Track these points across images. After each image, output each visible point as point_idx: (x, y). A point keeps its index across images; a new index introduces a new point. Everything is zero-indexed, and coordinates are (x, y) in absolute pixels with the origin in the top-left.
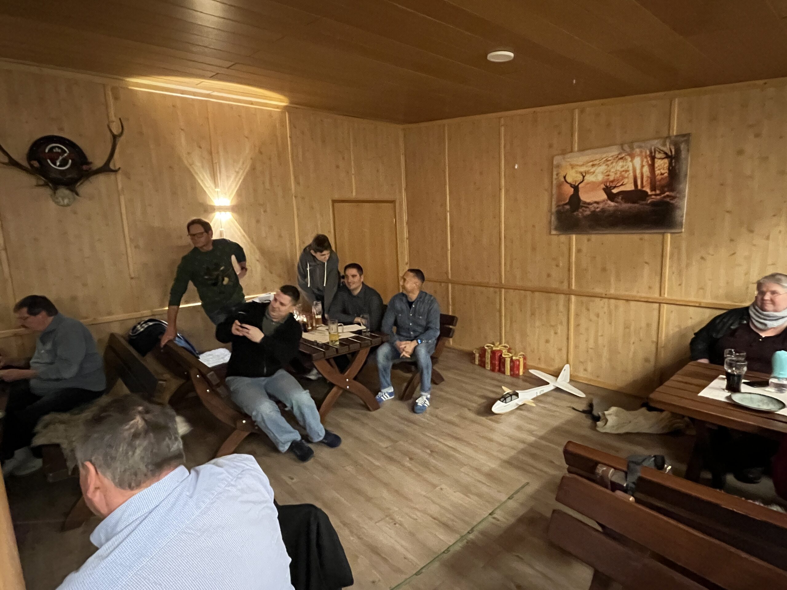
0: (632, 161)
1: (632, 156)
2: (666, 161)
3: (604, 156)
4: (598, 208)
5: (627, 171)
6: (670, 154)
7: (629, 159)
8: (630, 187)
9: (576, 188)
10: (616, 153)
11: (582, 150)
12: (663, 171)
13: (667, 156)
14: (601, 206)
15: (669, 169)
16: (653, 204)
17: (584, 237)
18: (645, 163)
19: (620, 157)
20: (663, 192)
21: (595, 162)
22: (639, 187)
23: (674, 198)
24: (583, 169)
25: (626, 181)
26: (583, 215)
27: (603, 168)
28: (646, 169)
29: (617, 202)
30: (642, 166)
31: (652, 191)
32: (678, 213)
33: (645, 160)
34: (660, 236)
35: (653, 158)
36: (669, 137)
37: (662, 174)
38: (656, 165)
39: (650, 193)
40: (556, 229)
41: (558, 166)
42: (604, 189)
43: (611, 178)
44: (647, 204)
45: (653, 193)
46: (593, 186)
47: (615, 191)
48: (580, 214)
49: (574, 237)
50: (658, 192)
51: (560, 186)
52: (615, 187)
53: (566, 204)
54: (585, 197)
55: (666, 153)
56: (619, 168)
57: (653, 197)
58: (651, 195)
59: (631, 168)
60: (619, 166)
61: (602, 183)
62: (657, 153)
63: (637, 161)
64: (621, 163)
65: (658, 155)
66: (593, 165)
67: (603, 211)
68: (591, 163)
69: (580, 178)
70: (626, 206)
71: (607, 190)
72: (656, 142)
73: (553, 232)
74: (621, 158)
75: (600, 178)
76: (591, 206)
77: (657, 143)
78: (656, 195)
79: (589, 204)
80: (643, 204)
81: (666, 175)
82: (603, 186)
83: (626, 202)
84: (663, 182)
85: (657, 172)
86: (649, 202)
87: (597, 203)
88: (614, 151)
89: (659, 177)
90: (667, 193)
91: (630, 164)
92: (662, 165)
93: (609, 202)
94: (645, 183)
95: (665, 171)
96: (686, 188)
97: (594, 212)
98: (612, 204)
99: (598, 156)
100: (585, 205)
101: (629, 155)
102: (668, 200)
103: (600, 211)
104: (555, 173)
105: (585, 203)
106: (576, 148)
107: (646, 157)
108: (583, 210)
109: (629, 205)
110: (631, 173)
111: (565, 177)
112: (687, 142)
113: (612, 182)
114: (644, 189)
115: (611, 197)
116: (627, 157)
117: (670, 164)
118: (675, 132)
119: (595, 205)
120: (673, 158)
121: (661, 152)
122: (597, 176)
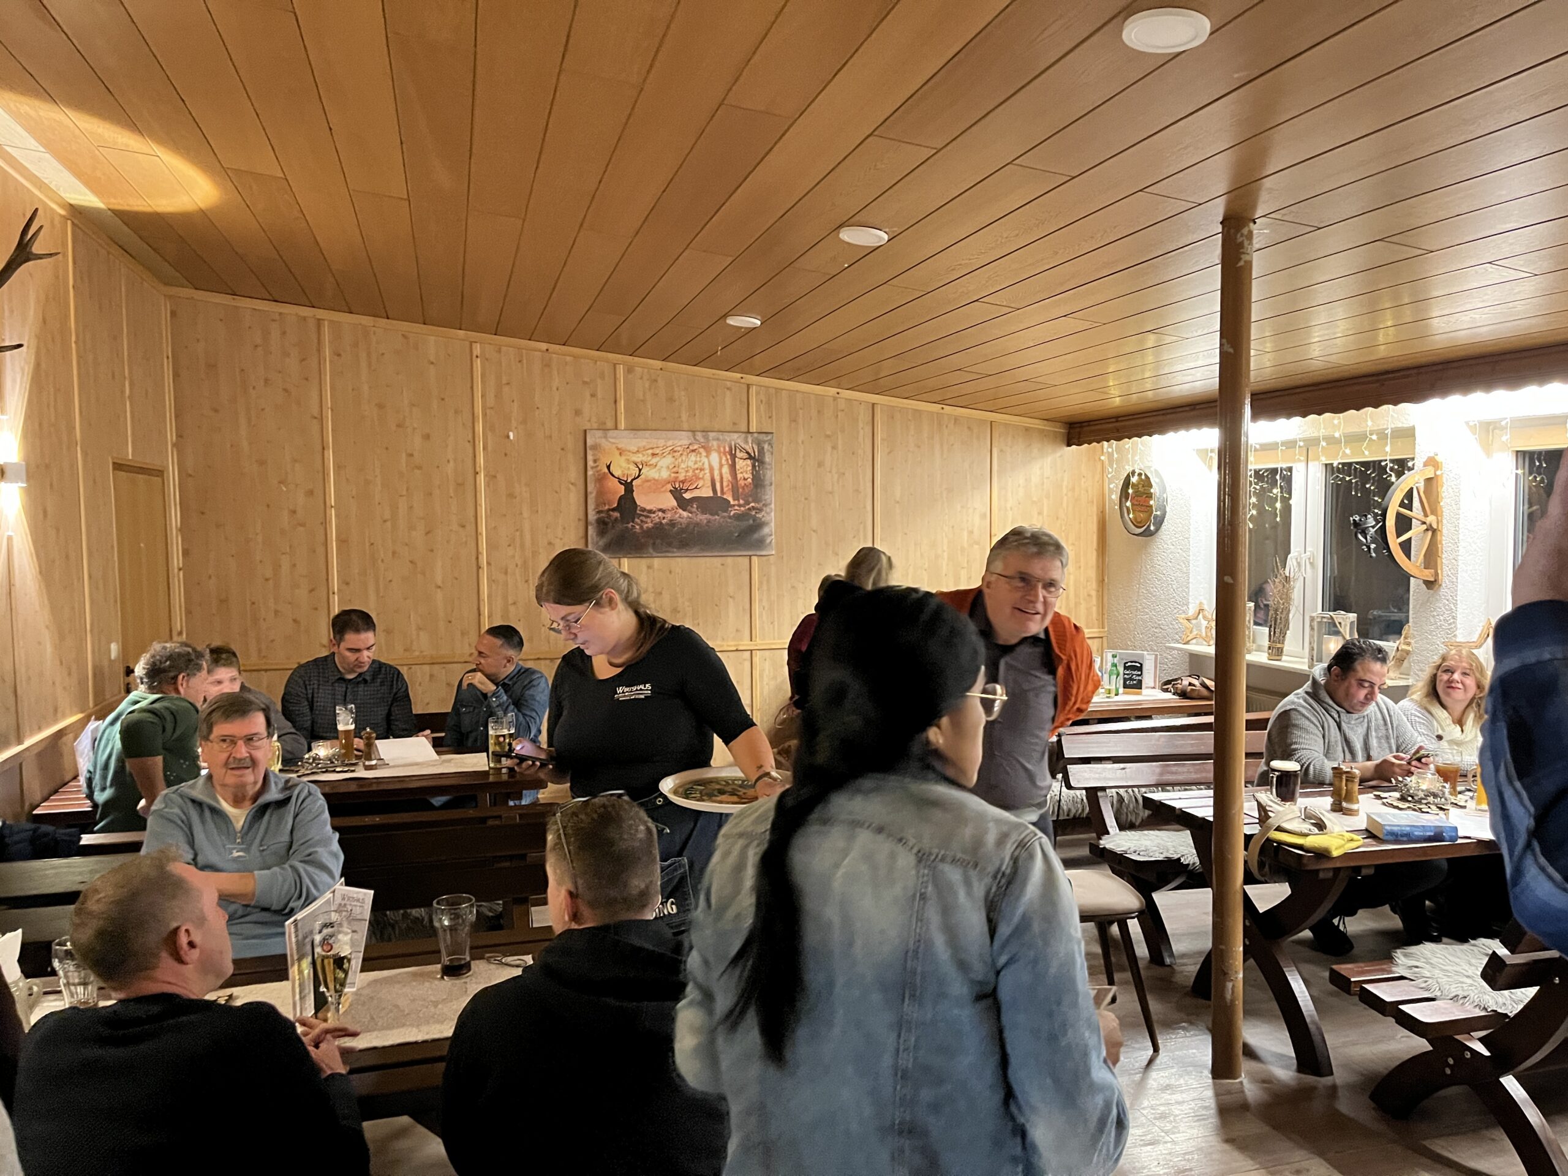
1: (708, 450)
2: (749, 462)
3: (670, 443)
4: (664, 518)
5: (702, 470)
6: (752, 454)
7: (704, 454)
9: (629, 487)
10: (686, 442)
11: (633, 428)
12: (746, 476)
13: (750, 457)
14: (669, 515)
15: (752, 473)
16: (738, 517)
17: (641, 563)
18: (724, 462)
19: (691, 448)
20: (747, 503)
21: (657, 451)
22: (719, 495)
23: (760, 510)
24: (638, 458)
26: (641, 527)
27: (668, 461)
28: (726, 470)
29: (691, 513)
30: (721, 466)
31: (734, 500)
32: (765, 530)
33: (724, 458)
34: (747, 560)
35: (734, 457)
36: (749, 432)
37: (745, 479)
38: (738, 467)
39: (732, 502)
41: (595, 447)
42: (671, 491)
43: (681, 477)
44: (730, 517)
45: (736, 502)
46: (656, 486)
47: (687, 496)
48: (638, 527)
50: (742, 502)
51: (600, 479)
52: (687, 490)
53: (613, 510)
54: (642, 500)
55: (747, 453)
56: (691, 464)
57: (736, 508)
58: (734, 505)
59: (706, 466)
60: (691, 461)
62: (738, 450)
63: (715, 457)
64: (693, 457)
65: (739, 454)
66: (653, 455)
67: (672, 524)
68: (650, 451)
69: (634, 471)
70: (703, 518)
71: (677, 493)
72: (736, 436)
74: (693, 451)
75: (665, 474)
76: (653, 515)
77: (736, 439)
78: (739, 506)
79: (650, 511)
80: (724, 517)
81: (750, 480)
82: (670, 487)
83: (703, 513)
84: (747, 490)
85: (739, 476)
86: (732, 513)
87: (663, 511)
88: (683, 439)
89: (742, 483)
90: (753, 504)
91: (705, 460)
92: (744, 467)
93: (681, 511)
94: (725, 489)
95: (749, 476)
97: (659, 527)
98: (685, 514)
99: (661, 443)
100: (645, 513)
101: (703, 447)
102: (753, 513)
103: (667, 524)
104: (590, 458)
105: (644, 510)
106: (623, 424)
107: (725, 453)
108: (642, 521)
109: (708, 516)
110: (707, 473)
111: (608, 467)
112: (771, 442)
113: (683, 482)
114: (725, 497)
116: (701, 450)
117: (754, 466)
118: (753, 427)
119: (660, 514)
120: (757, 460)
121: (742, 450)
122: (661, 470)
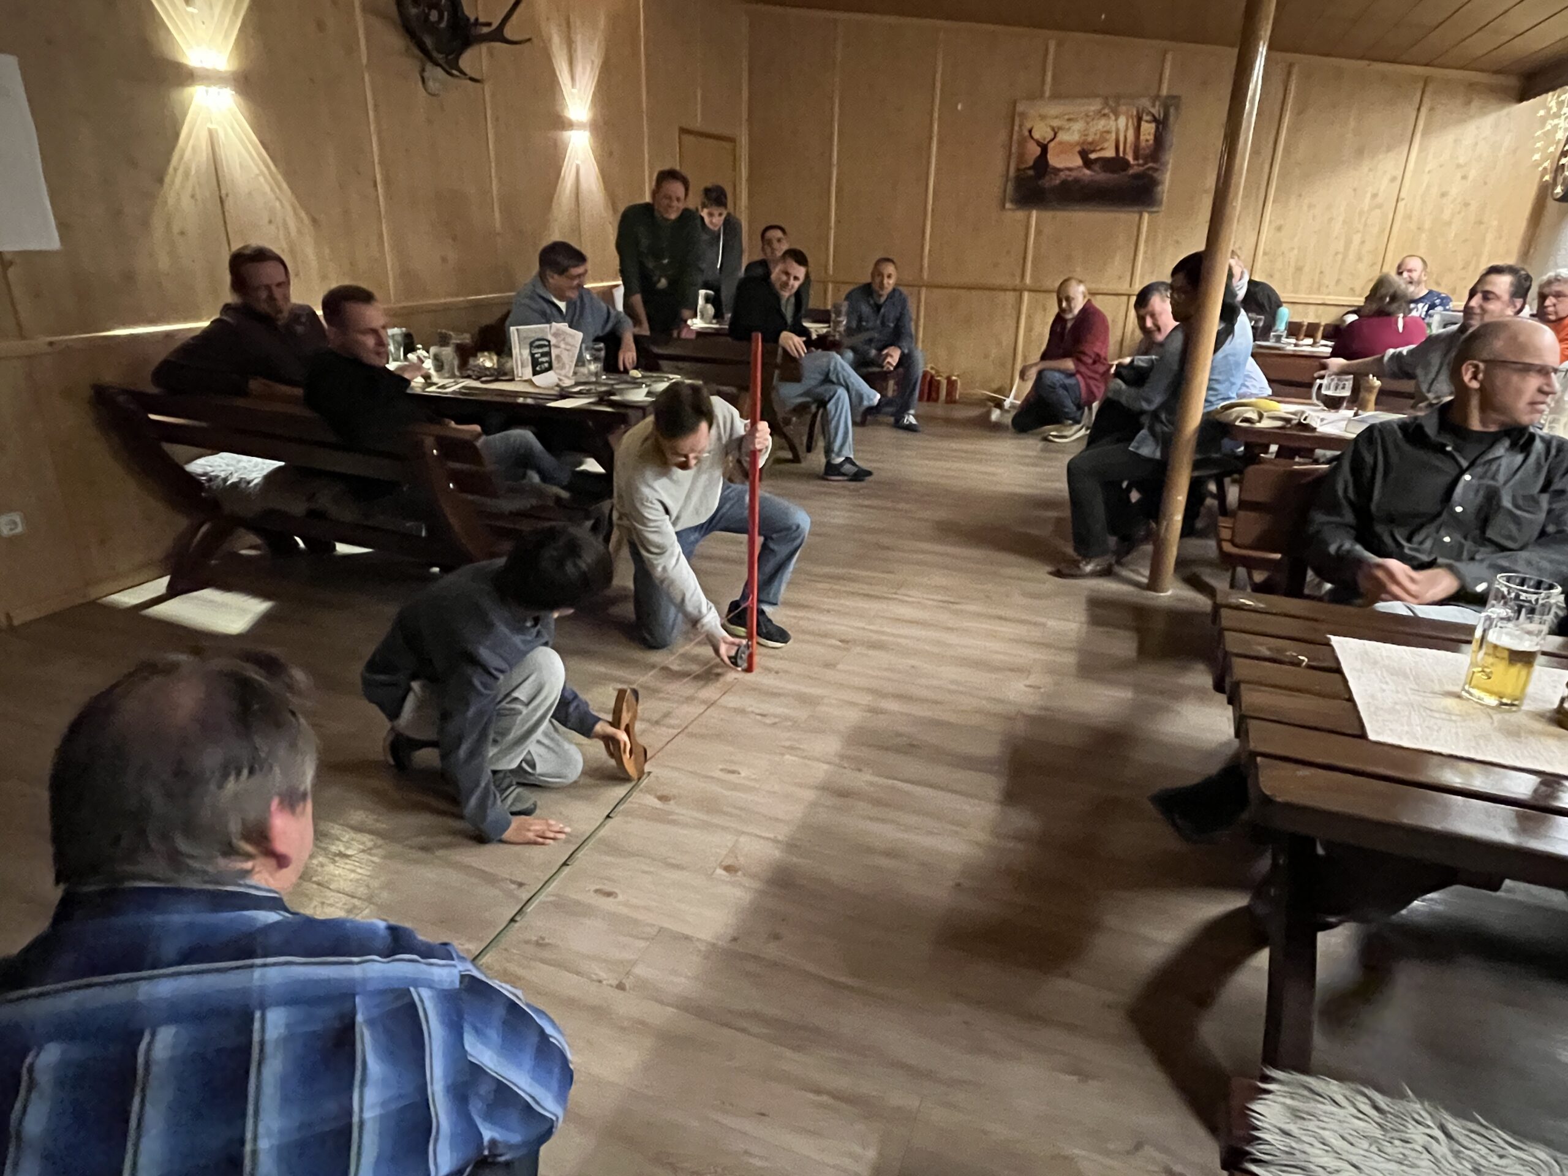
0: (1116, 120)
1: (1117, 114)
3: (1084, 109)
4: (1069, 176)
5: (1108, 132)
6: (1157, 116)
7: (1113, 118)
8: (1110, 153)
9: (1044, 149)
10: (1098, 107)
11: (1056, 96)
12: (1148, 137)
13: (1155, 120)
14: (1074, 174)
15: (1155, 135)
16: (1136, 176)
17: (1048, 215)
18: (1130, 124)
19: (1103, 112)
20: (1146, 163)
21: (1072, 116)
22: (1121, 155)
23: (1156, 170)
24: (1056, 123)
25: (1106, 145)
27: (1081, 125)
28: (1130, 133)
29: (1094, 171)
30: (1127, 128)
32: (1160, 188)
33: (1131, 121)
34: (1136, 216)
35: (1140, 119)
36: (1157, 97)
37: (1147, 141)
38: (1142, 129)
40: (1013, 201)
41: (1023, 115)
42: (1079, 153)
43: (1090, 139)
45: (1136, 162)
46: (1065, 147)
47: (1093, 156)
49: (1034, 213)
50: (1141, 162)
51: (1022, 143)
52: (1093, 151)
53: (1030, 168)
54: (1054, 160)
55: (1153, 116)
56: (1100, 127)
59: (1114, 129)
60: (1101, 124)
61: (1078, 144)
62: (1144, 114)
63: (1122, 121)
64: (1103, 121)
65: (1145, 117)
66: (1069, 120)
67: (1077, 181)
68: (1067, 117)
69: (1051, 135)
71: (1084, 154)
72: (1144, 100)
73: (1008, 205)
74: (1104, 115)
75: (1076, 137)
76: (1061, 173)
77: (1145, 102)
78: (1138, 165)
79: (1060, 170)
81: (1151, 142)
82: (1078, 148)
83: (1104, 172)
84: (1148, 151)
85: (1142, 137)
87: (1070, 169)
88: (1095, 106)
89: (1143, 144)
90: (1150, 164)
91: (1113, 124)
92: (1148, 129)
94: (1127, 150)
95: (1151, 138)
96: (1170, 159)
97: (1064, 183)
99: (1077, 109)
101: (1113, 112)
102: (1150, 172)
103: (1072, 181)
104: (1017, 123)
106: (1047, 94)
107: (1132, 117)
110: (1113, 136)
111: (1030, 131)
112: (1177, 108)
113: (1091, 143)
115: (1088, 163)
116: (1111, 115)
117: (1157, 128)
118: (1164, 92)
119: (1067, 173)
120: (1162, 124)
121: (1149, 113)
122: (1072, 135)
